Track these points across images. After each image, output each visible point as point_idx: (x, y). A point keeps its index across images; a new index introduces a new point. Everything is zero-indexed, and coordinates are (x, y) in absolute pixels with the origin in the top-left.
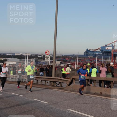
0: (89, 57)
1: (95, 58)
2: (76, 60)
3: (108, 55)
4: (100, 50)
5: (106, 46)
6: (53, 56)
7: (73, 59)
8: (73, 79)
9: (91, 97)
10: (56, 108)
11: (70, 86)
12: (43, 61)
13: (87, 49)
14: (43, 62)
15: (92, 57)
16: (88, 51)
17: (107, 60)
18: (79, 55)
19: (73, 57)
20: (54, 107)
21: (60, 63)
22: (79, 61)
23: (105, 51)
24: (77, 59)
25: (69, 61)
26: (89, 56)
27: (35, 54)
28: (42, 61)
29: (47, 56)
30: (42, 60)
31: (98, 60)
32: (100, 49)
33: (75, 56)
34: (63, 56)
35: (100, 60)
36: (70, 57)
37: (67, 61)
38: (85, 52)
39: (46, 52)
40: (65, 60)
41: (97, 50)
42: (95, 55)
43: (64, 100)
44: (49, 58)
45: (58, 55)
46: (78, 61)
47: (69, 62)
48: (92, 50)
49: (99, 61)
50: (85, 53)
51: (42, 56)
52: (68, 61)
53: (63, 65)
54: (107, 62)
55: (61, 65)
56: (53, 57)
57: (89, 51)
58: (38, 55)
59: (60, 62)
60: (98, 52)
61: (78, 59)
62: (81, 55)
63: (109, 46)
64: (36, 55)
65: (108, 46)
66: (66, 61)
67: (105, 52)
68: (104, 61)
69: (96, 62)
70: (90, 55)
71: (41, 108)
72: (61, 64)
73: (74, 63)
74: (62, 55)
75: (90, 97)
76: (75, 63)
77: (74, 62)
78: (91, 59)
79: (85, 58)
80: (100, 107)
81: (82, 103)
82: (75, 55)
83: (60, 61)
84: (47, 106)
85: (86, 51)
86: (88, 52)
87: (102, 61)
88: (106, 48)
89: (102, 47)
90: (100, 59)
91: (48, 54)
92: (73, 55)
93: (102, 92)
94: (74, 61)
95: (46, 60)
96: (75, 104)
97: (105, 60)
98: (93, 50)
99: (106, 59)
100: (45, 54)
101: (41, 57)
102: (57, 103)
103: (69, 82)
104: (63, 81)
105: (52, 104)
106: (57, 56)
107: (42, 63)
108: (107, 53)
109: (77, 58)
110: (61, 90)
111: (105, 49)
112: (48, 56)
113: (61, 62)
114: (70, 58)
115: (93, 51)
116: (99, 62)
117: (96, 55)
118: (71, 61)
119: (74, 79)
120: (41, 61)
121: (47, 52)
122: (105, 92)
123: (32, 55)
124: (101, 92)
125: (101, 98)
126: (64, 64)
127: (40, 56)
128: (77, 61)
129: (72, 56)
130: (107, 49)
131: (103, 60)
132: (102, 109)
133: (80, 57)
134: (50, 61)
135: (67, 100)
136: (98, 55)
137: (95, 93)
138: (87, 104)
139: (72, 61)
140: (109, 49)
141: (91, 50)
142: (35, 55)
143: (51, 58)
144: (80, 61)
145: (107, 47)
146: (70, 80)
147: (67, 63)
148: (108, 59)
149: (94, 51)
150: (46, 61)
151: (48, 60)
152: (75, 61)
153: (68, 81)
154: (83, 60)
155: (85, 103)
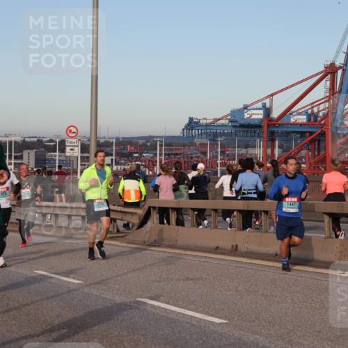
0: (198, 144)
1: (214, 146)
2: (158, 152)
3: (253, 134)
4: (227, 121)
5: (246, 107)
6: (89, 140)
7: (148, 150)
8: (150, 208)
9: (206, 260)
10: (104, 296)
11: (143, 228)
12: (61, 158)
13: (191, 119)
14: (59, 160)
15: (204, 141)
16: (192, 124)
17: (251, 151)
18: (168, 138)
19: (149, 144)
20: (95, 293)
21: (110, 163)
22: (169, 155)
23: (242, 122)
24: (160, 150)
25: (137, 155)
26: (195, 140)
27: (36, 137)
28: (57, 158)
29: (71, 142)
30: (57, 153)
31: (223, 149)
32: (229, 117)
33: (156, 141)
34: (121, 140)
35: (230, 149)
36: (141, 142)
37: (131, 154)
38: (184, 127)
39: (68, 130)
40: (125, 151)
41: (219, 120)
42: (214, 137)
43: (126, 271)
44: (78, 146)
45: (104, 138)
46: (165, 155)
47: (137, 157)
48: (205, 121)
49: (228, 152)
50: (183, 130)
51: (58, 141)
52: (135, 155)
53: (119, 167)
54: (251, 155)
55: (115, 168)
56: (89, 145)
57: (198, 124)
58: (44, 139)
59: (112, 160)
60: (223, 125)
61: (165, 150)
62: (174, 136)
63: (253, 109)
64: (38, 141)
65: (252, 107)
66: (129, 156)
67: (242, 126)
68: (240, 152)
69: (217, 155)
70: (200, 136)
71: (58, 295)
72: (116, 165)
73: (152, 162)
74: (117, 139)
75: (203, 260)
76: (156, 162)
77: (152, 157)
78: (203, 149)
79: (184, 145)
80: (231, 287)
81: (178, 280)
82: (157, 137)
83: (112, 155)
84: (75, 290)
85: (188, 125)
86: (192, 128)
87: (235, 154)
88: (246, 116)
89: (233, 113)
90: (228, 147)
91: (74, 134)
92: (150, 136)
93: (237, 246)
94: (151, 155)
95: (68, 154)
96: (160, 282)
97: (243, 151)
98: (208, 121)
99: (247, 147)
100: (64, 136)
101: (55, 146)
102: (103, 280)
103: (139, 218)
104: (120, 214)
105: (88, 283)
106: (102, 141)
107: (57, 162)
108: (248, 129)
109: (161, 145)
110: (117, 240)
111: (243, 119)
112: (74, 140)
113: (114, 158)
114: (141, 146)
115: (207, 125)
116: (228, 155)
117: (216, 135)
118: (144, 155)
119: (154, 208)
120: (55, 156)
121: (71, 128)
122: (246, 245)
123: (27, 140)
124: (233, 246)
125: (235, 261)
126: (124, 164)
127: (51, 141)
128: (161, 155)
129: (147, 142)
130: (249, 116)
131: (239, 149)
132: (238, 293)
133: (170, 142)
134: (81, 157)
135: (134, 270)
136: (224, 134)
137: (217, 248)
138: (192, 279)
139: (147, 154)
140: (254, 117)
141: (201, 122)
142: (35, 139)
143: (85, 148)
144: (172, 154)
145: (250, 110)
146: (141, 212)
147: (131, 162)
148: (254, 147)
149: (211, 123)
150: (70, 157)
151: (76, 155)
152: (156, 155)
153: (136, 214)
154: (179, 152)
155: (188, 279)
